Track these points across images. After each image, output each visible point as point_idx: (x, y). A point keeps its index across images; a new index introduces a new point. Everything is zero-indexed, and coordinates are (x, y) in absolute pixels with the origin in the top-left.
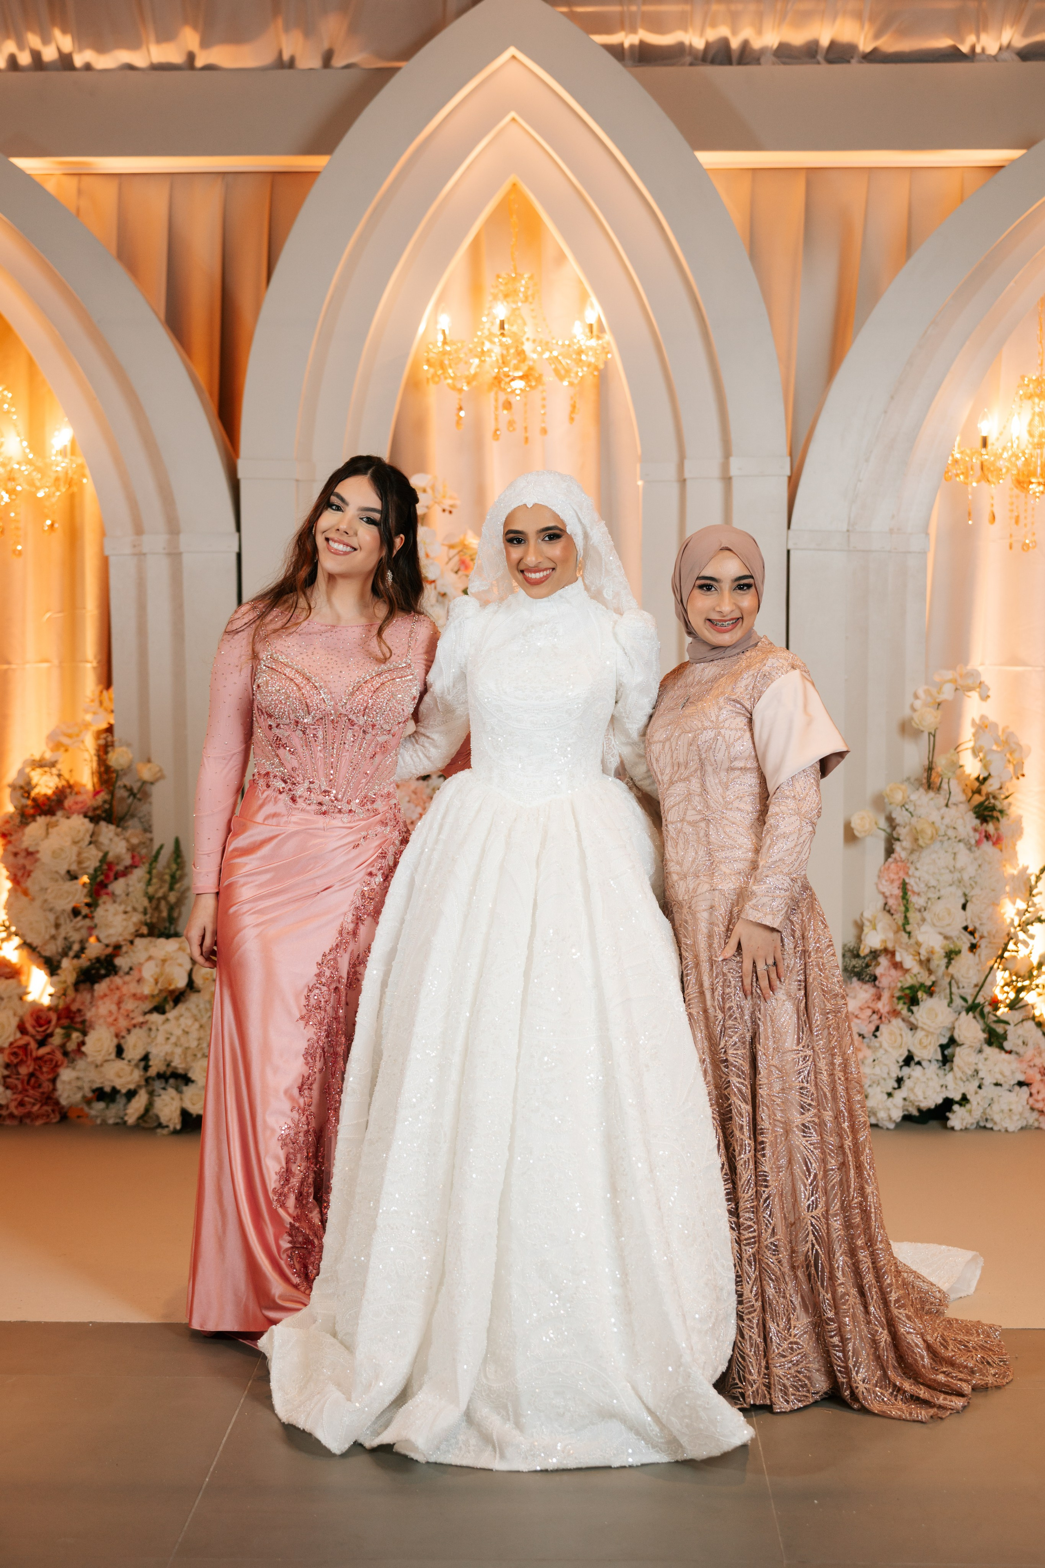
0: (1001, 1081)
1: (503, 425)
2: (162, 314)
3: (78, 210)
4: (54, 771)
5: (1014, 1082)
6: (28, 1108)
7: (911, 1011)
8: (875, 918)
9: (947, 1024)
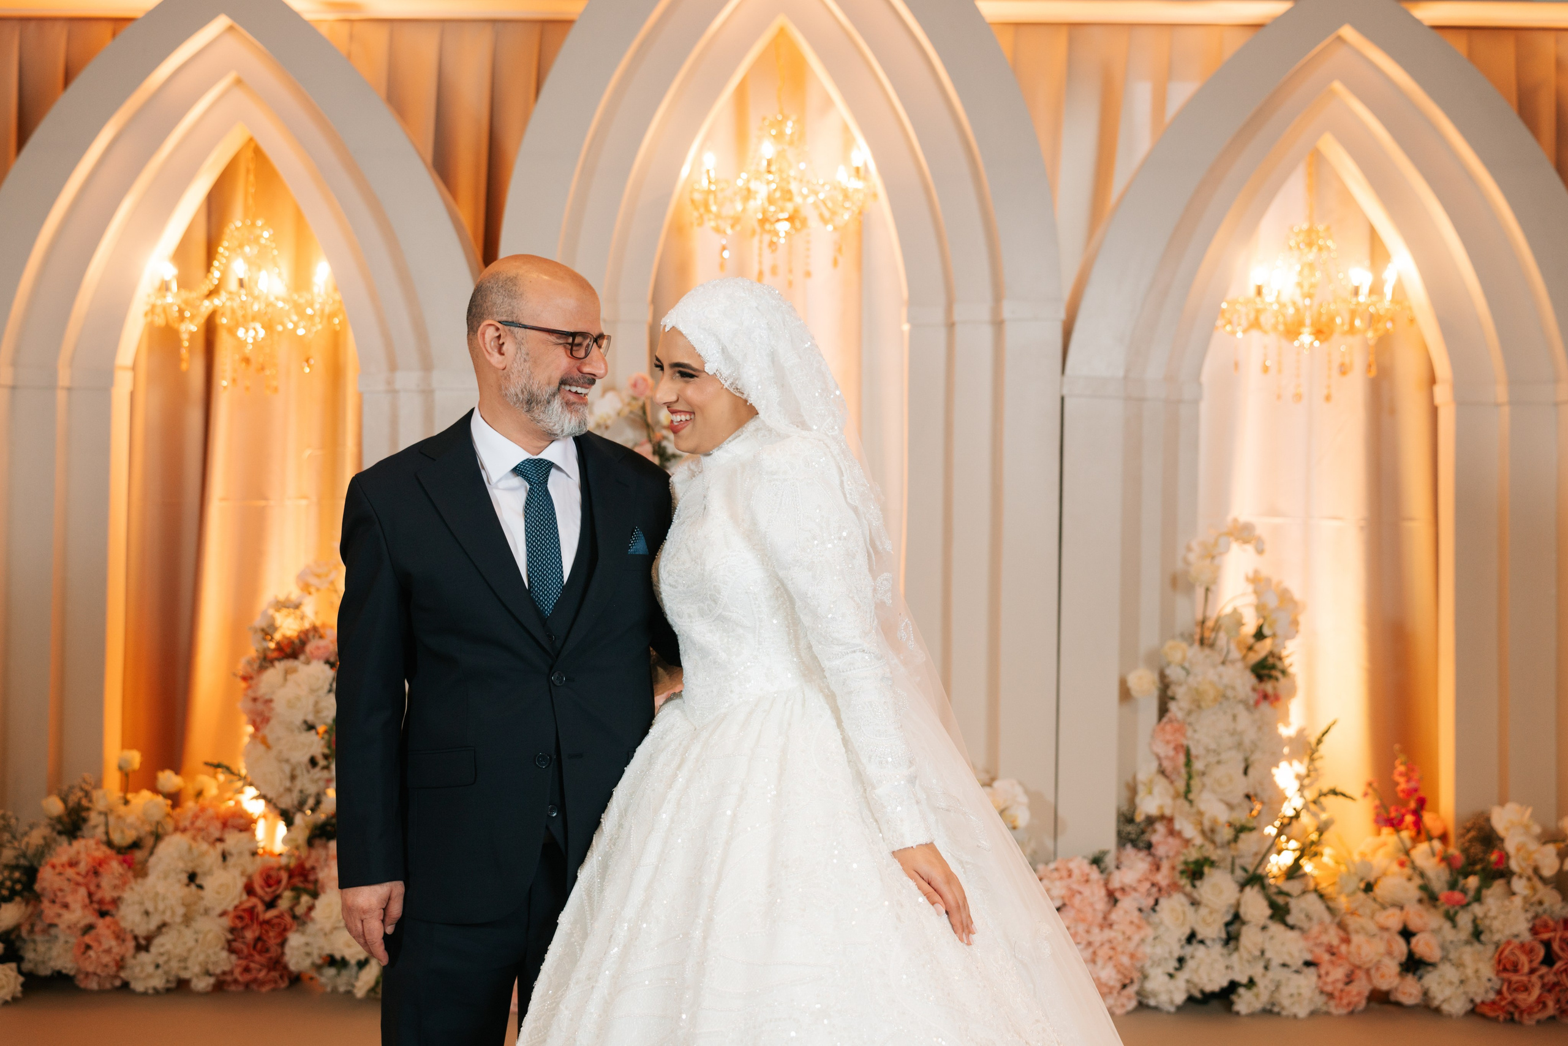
0: (1288, 961)
1: (766, 269)
2: (429, 158)
3: (349, 55)
4: (298, 612)
5: (1300, 962)
6: (254, 974)
7: (1194, 886)
8: (1151, 782)
9: (1233, 901)
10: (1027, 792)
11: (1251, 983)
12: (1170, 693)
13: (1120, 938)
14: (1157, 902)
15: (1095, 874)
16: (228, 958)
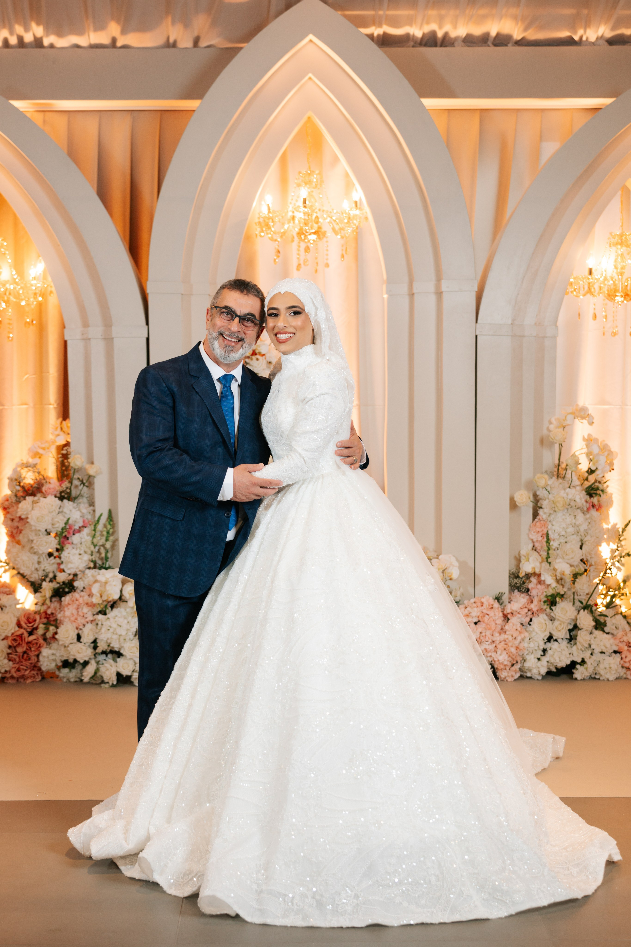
0: (604, 650)
4: (35, 470)
5: (612, 651)
6: (23, 672)
7: (551, 609)
8: (528, 555)
9: (573, 617)
10: (457, 560)
11: (583, 662)
12: (539, 505)
13: (510, 638)
14: (531, 620)
15: (496, 605)
16: (8, 663)
